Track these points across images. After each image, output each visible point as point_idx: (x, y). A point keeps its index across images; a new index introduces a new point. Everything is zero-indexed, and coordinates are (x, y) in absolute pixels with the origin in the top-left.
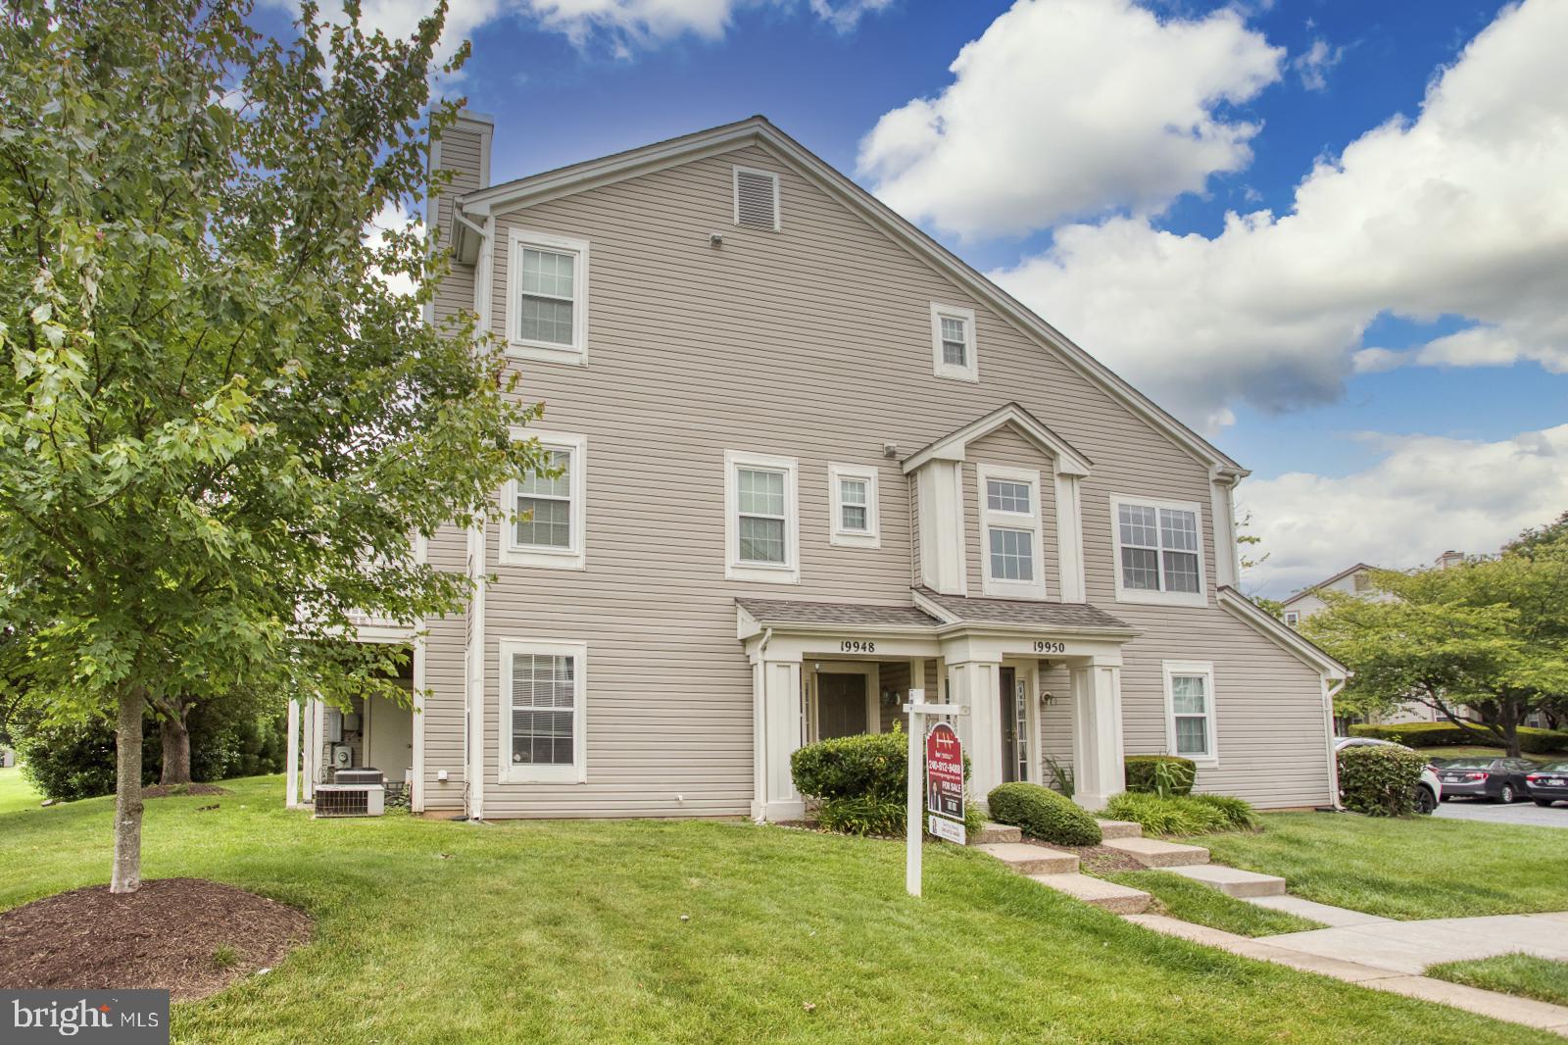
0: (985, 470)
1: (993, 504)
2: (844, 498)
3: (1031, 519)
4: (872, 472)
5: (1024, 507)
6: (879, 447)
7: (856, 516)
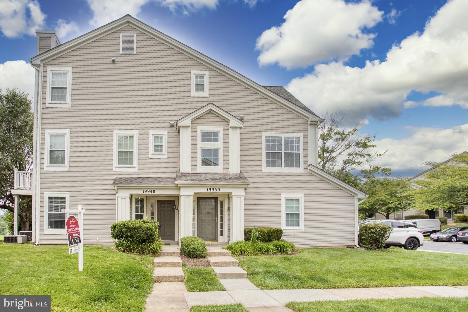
0: (200, 128)
1: (204, 140)
2: (155, 142)
3: (219, 145)
4: (165, 133)
5: (216, 140)
6: (168, 124)
7: (158, 148)
